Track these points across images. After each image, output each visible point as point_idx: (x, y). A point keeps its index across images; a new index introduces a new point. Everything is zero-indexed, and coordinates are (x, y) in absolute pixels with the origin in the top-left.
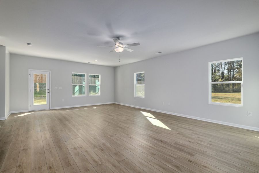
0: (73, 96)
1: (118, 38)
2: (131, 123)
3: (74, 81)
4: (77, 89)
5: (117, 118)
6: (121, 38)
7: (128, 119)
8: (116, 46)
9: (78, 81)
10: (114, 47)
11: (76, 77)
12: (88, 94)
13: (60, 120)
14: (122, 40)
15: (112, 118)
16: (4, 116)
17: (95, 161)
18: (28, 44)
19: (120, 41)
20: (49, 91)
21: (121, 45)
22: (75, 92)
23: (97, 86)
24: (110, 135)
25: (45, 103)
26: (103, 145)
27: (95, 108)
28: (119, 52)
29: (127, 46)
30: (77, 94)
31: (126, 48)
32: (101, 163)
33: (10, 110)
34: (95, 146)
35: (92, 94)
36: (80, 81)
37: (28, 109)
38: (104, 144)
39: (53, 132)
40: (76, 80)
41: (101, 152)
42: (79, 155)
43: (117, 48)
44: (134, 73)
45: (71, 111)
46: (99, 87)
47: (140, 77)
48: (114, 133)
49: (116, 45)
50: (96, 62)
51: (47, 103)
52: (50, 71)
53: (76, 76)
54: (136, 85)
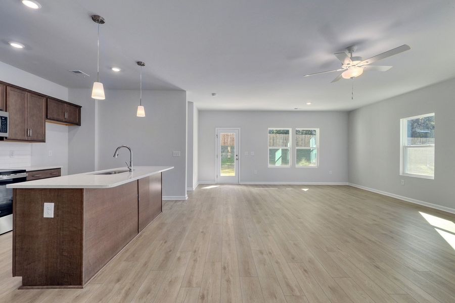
0: (270, 166)
1: (349, 48)
2: (385, 234)
3: (275, 141)
4: (279, 154)
5: (350, 216)
6: (355, 48)
7: (376, 224)
8: (344, 67)
9: (281, 141)
10: (341, 70)
11: (278, 135)
12: (293, 164)
13: (249, 201)
14: (358, 50)
15: (338, 215)
16: (192, 187)
17: (288, 285)
18: (213, 94)
19: (354, 55)
20: (237, 157)
21: (355, 62)
22: (276, 160)
23: (312, 150)
24: (327, 247)
25: (233, 174)
26: (309, 261)
27: (306, 190)
28: (352, 78)
29: (370, 61)
30: (279, 164)
31: (368, 65)
32: (298, 294)
33: (199, 180)
34: (293, 258)
35: (303, 164)
36: (285, 141)
37: (215, 181)
38: (311, 261)
39: (238, 217)
40: (278, 140)
41: (304, 274)
42: (265, 265)
43: (347, 69)
44: (401, 120)
45: (266, 190)
46: (315, 152)
47: (428, 128)
48: (337, 246)
49: (343, 64)
50: (309, 105)
51: (236, 175)
52: (239, 129)
53: (279, 133)
54: (405, 147)
